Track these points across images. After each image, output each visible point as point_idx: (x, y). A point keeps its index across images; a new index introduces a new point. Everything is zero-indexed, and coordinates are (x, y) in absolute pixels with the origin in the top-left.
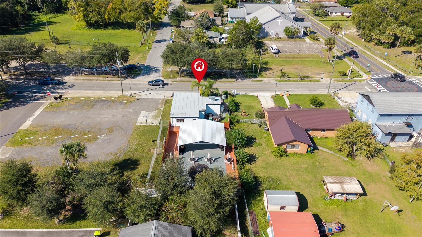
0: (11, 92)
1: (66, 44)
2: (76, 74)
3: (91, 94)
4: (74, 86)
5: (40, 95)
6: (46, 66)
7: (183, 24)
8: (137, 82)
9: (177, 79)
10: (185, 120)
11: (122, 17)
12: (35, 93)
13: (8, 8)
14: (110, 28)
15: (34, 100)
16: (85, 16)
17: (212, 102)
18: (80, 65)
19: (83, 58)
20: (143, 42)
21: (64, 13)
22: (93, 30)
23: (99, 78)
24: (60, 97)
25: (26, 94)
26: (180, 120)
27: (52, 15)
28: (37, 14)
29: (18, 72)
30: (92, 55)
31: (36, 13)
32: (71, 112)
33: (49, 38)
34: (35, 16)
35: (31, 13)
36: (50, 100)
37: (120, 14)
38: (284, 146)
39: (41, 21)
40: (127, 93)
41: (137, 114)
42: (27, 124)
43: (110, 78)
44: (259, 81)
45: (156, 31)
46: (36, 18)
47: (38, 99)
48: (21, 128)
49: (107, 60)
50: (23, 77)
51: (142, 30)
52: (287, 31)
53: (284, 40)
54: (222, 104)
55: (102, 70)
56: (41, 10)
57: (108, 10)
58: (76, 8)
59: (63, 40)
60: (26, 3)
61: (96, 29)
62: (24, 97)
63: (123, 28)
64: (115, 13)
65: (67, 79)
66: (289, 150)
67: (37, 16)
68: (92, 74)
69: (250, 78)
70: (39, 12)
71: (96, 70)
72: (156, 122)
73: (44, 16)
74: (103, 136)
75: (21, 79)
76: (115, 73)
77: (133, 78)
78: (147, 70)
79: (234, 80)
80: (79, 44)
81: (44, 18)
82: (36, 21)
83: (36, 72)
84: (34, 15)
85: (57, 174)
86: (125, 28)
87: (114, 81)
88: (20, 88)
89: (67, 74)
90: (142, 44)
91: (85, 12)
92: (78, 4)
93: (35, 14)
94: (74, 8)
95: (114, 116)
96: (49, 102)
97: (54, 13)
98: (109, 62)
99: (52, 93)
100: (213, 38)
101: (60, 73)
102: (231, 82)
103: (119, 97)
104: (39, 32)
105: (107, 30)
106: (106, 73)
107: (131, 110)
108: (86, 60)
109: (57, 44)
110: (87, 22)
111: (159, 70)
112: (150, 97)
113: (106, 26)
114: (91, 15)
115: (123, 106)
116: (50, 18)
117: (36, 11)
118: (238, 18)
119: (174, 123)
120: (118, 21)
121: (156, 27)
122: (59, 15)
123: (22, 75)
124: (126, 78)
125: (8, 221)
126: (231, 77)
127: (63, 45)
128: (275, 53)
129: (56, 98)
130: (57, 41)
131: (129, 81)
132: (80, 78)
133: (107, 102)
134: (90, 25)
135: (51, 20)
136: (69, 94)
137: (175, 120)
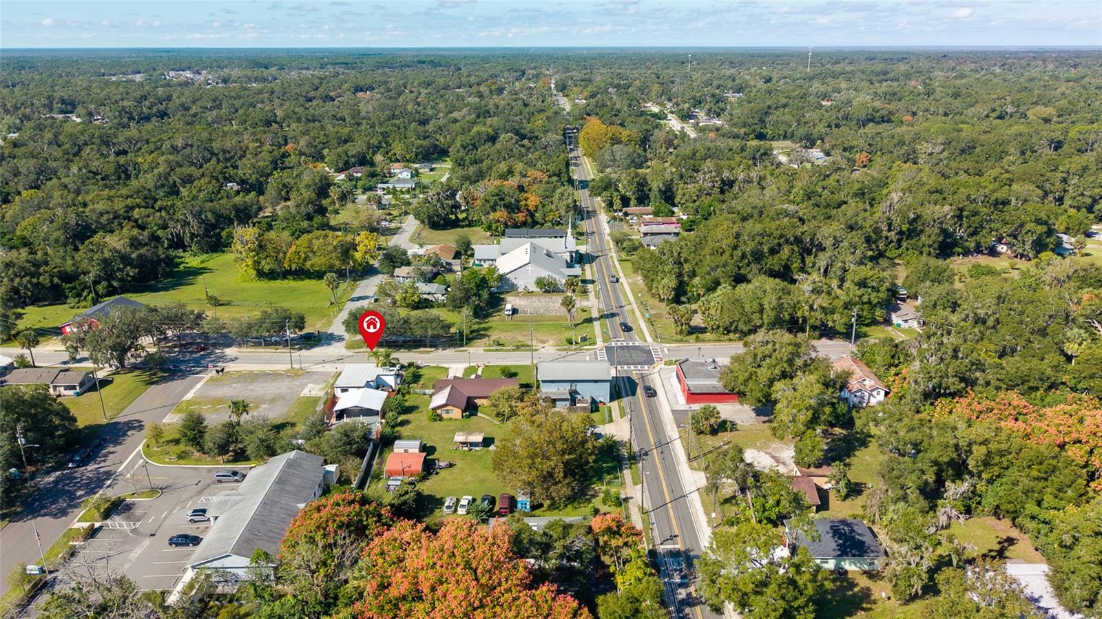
0: (166, 367)
1: (227, 305)
2: (240, 345)
3: (256, 368)
4: (237, 359)
5: (199, 369)
6: (204, 335)
7: (398, 271)
8: (312, 354)
9: (362, 350)
10: (350, 389)
11: (308, 264)
12: (193, 367)
13: (149, 254)
14: (291, 277)
15: (194, 374)
16: (257, 263)
17: (385, 373)
18: (246, 335)
19: (250, 327)
20: (333, 301)
21: (223, 252)
22: (266, 281)
23: (267, 350)
24: (222, 370)
25: (183, 368)
26: (344, 390)
27: (205, 256)
28: (182, 254)
29: (170, 344)
30: (260, 323)
31: (180, 252)
32: (234, 385)
33: (204, 296)
34: (180, 257)
35: (172, 253)
36: (212, 373)
37: (305, 260)
38: (439, 411)
39: (190, 268)
40: (297, 366)
41: (304, 386)
42: (189, 396)
43: (281, 349)
44: (463, 351)
45: (358, 283)
46: (182, 263)
47: (197, 373)
48: (183, 399)
49: (277, 329)
50: (176, 349)
51: (331, 286)
52: (540, 282)
53: (537, 295)
54: (397, 375)
55: (271, 340)
56: (188, 249)
57: (288, 255)
58: (244, 253)
59: (223, 299)
60: (167, 239)
61: (270, 279)
62: (181, 371)
63: (310, 278)
64: (299, 259)
65: (230, 352)
66: (445, 416)
67: (182, 257)
68: (258, 345)
69: (455, 347)
70: (185, 251)
71: (265, 341)
72: (322, 394)
73: (192, 258)
74: (265, 406)
75: (175, 352)
76: (285, 343)
77: (308, 349)
78: (329, 339)
79: (433, 349)
80: (245, 305)
81: (192, 260)
82: (182, 267)
83: (191, 344)
84: (176, 257)
85: (224, 426)
86: (314, 278)
87: (283, 354)
88: (176, 361)
89: (229, 345)
90: (332, 304)
91: (256, 258)
92: (246, 248)
93: (178, 255)
94: (241, 253)
95: (278, 388)
96: (210, 375)
97: (207, 253)
98: (280, 331)
99: (214, 366)
100: (433, 294)
101: (220, 345)
102: (428, 352)
103: (287, 371)
104: (188, 287)
105: (286, 281)
106: (276, 344)
107: (297, 383)
108: (253, 330)
109: (216, 306)
110: (258, 271)
111: (343, 339)
112: (322, 370)
113: (286, 274)
114: (263, 262)
115: (289, 379)
116: (203, 262)
117: (181, 250)
118: (488, 260)
119: (338, 392)
120: (303, 269)
121: (360, 276)
122: (215, 255)
123: (175, 347)
124: (300, 349)
125: (181, 461)
126: (431, 347)
127: (223, 307)
128: (509, 315)
129: (218, 372)
130: (216, 302)
131: (304, 352)
132: (244, 349)
133: (275, 375)
134: (261, 274)
135: (203, 265)
136: (231, 367)
137: (339, 390)
